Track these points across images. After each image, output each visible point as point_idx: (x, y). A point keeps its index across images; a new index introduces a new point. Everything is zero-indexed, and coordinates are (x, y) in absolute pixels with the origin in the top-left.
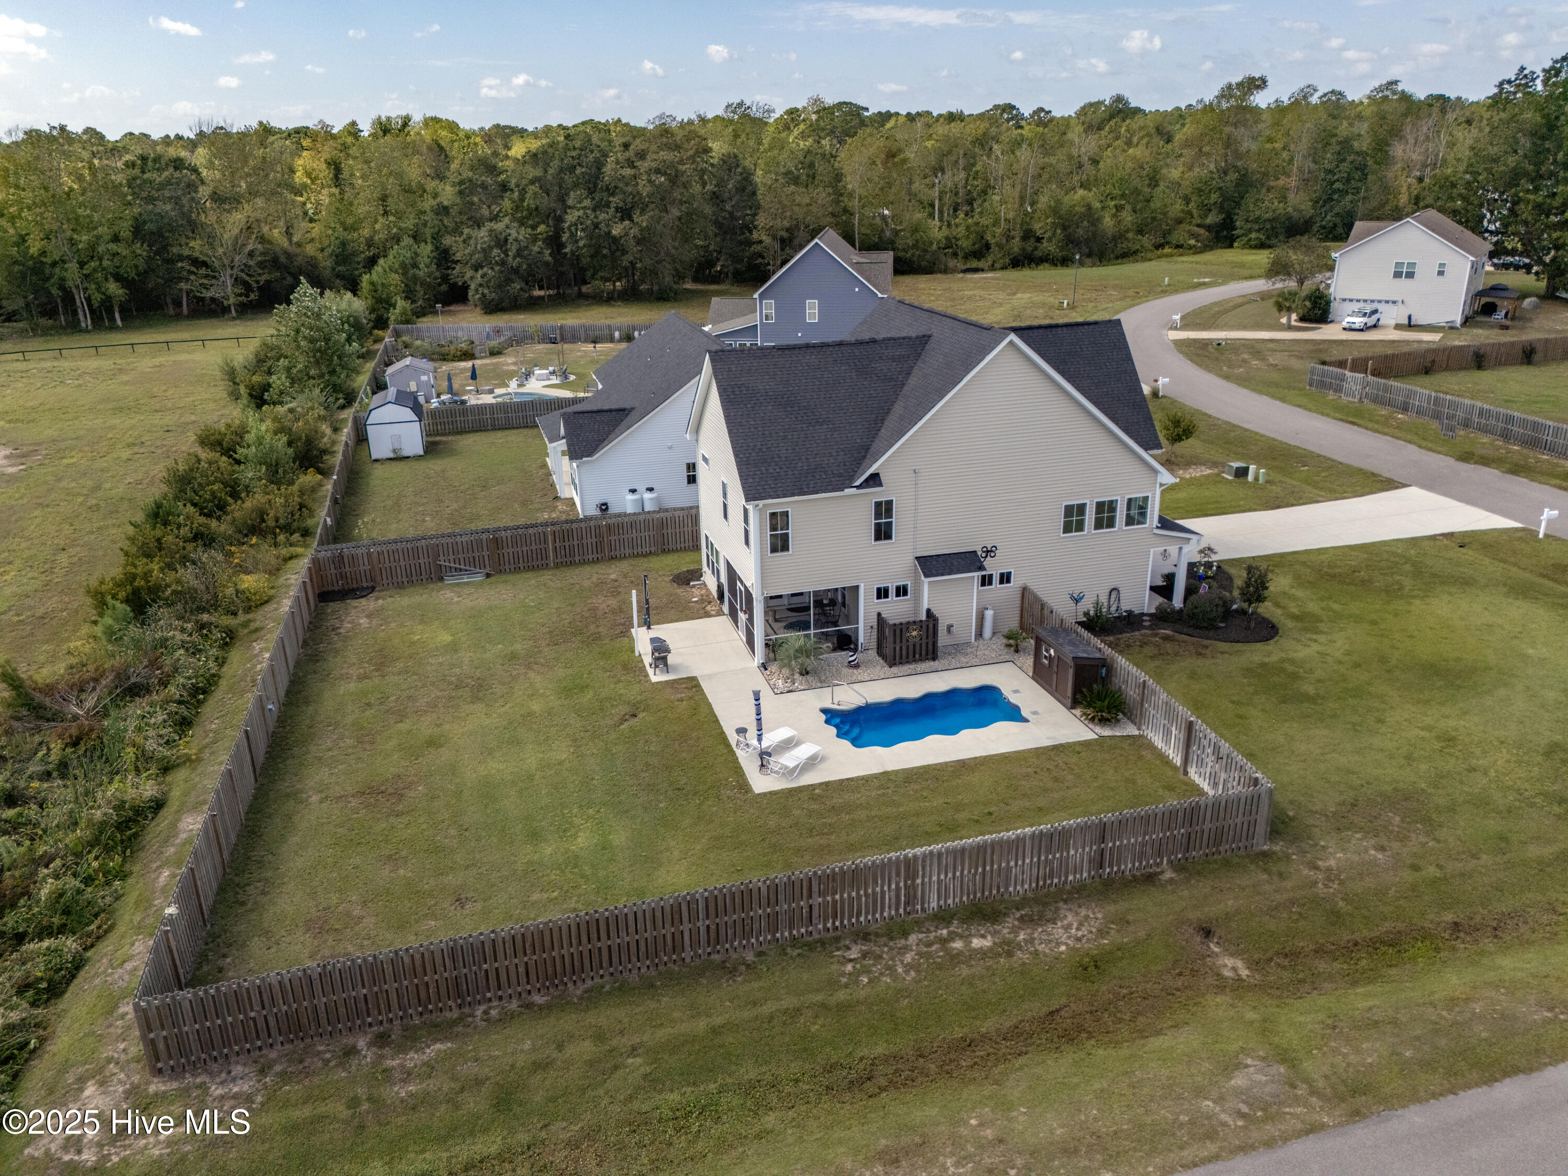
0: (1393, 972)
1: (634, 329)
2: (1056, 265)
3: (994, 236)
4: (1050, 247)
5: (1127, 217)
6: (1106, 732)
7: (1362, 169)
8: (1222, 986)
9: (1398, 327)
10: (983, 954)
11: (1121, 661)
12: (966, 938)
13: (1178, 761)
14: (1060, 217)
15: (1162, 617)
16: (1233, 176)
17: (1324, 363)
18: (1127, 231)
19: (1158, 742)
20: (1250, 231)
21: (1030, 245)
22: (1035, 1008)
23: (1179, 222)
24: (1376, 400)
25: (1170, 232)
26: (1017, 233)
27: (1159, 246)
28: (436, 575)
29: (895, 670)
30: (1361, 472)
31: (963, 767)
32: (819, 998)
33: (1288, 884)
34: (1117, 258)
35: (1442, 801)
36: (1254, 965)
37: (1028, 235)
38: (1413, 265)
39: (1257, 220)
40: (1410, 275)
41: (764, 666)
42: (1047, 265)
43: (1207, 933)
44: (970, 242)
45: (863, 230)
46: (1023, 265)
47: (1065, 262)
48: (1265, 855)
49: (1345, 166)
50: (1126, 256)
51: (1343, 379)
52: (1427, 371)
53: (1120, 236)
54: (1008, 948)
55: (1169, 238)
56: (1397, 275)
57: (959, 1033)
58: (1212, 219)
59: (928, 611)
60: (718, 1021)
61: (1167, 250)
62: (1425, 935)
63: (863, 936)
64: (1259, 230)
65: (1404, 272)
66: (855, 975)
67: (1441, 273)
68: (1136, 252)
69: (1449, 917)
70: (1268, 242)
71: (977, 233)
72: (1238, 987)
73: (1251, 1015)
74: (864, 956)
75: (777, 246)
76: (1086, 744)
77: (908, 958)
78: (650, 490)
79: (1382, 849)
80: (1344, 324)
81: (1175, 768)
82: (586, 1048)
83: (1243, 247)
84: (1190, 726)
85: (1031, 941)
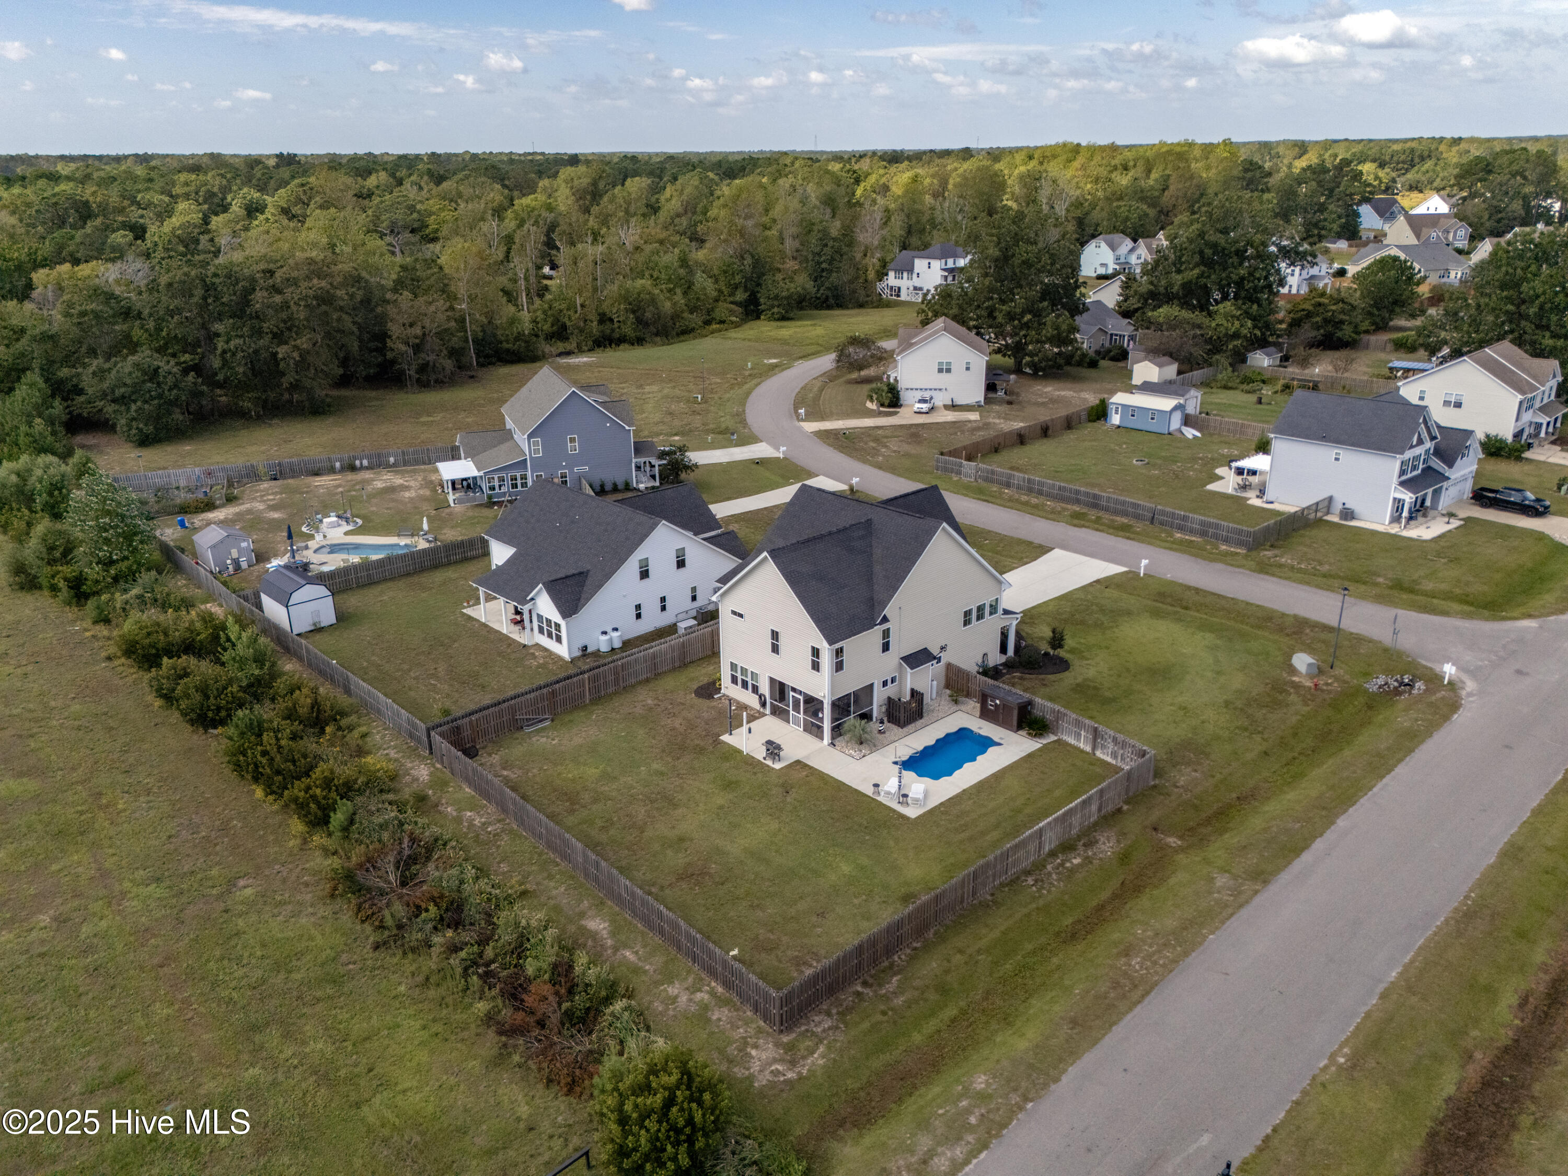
0: (1231, 825)
1: (355, 458)
2: (633, 344)
3: (572, 319)
4: (628, 330)
5: (679, 298)
6: (1045, 741)
7: (839, 252)
8: (1177, 850)
9: (946, 407)
10: (1080, 865)
11: (1038, 700)
12: (1069, 861)
13: (1088, 749)
14: (630, 304)
15: (1009, 665)
16: (748, 261)
17: (942, 454)
18: (682, 312)
19: (1071, 740)
20: (773, 307)
21: (607, 328)
22: (1115, 884)
23: (717, 300)
24: (986, 480)
25: (713, 309)
26: (594, 317)
27: (707, 323)
28: (517, 726)
29: (905, 729)
30: (1020, 542)
31: (998, 776)
32: (1034, 906)
33: (1173, 798)
34: (678, 335)
35: (1202, 741)
36: (1181, 838)
37: (604, 319)
38: (949, 364)
39: (776, 297)
40: (949, 371)
41: (833, 744)
42: (627, 346)
43: (1155, 829)
44: (549, 324)
45: (474, 327)
46: (605, 347)
47: (639, 341)
48: (1155, 786)
49: (827, 250)
50: (686, 332)
51: (961, 465)
52: (996, 451)
53: (676, 317)
54: (1088, 860)
55: (714, 315)
56: (940, 371)
57: (1094, 903)
58: (740, 296)
59: (912, 690)
60: (1003, 928)
61: (714, 326)
62: (1230, 806)
63: (1028, 873)
64: (778, 306)
65: (944, 369)
66: (1039, 890)
67: (968, 369)
68: (693, 330)
69: (1234, 795)
70: (787, 315)
71: (553, 315)
72: (1181, 849)
73: (1197, 859)
74: (1036, 881)
75: (411, 351)
76: (1039, 750)
77: (1054, 876)
78: (616, 629)
79: (1196, 771)
80: (915, 409)
81: (1087, 753)
82: (958, 958)
83: (769, 320)
84: (1096, 730)
85: (1095, 854)
